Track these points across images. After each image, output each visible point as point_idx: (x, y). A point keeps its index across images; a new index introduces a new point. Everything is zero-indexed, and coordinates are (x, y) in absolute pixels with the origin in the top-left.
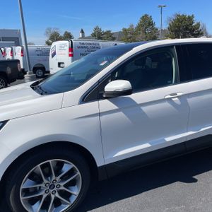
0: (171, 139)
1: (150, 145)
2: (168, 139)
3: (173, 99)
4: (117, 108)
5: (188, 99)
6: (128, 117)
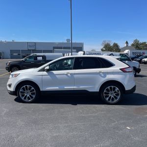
0: (67, 88)
2: (65, 87)
3: (68, 74)
4: (48, 74)
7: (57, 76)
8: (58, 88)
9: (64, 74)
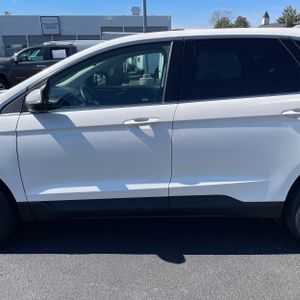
1: (98, 190)
2: (131, 187)
3: (142, 127)
4: (42, 128)
5: (170, 131)
6: (60, 143)
7: (86, 135)
8: (94, 189)
9: (121, 127)
